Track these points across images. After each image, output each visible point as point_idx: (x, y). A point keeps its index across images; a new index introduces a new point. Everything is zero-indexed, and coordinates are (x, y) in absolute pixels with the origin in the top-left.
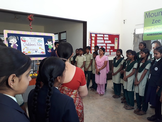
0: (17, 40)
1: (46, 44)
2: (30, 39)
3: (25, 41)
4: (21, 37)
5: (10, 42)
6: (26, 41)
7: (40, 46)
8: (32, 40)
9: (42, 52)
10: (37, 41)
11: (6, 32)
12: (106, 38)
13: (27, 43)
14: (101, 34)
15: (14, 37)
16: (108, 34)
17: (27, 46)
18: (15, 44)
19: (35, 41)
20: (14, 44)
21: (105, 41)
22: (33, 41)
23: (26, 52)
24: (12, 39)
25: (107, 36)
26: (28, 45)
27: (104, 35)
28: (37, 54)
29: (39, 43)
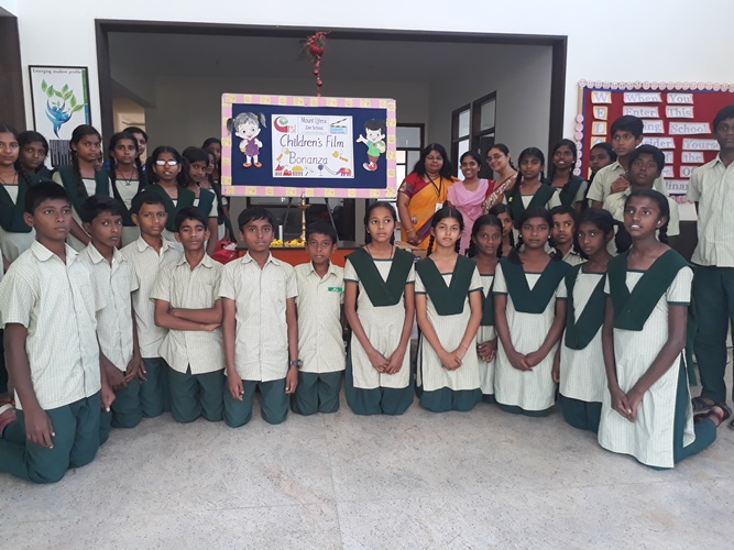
0: (261, 126)
1: (358, 141)
2: (303, 120)
3: (285, 129)
4: (274, 117)
6: (291, 130)
7: (338, 149)
8: (309, 125)
9: (342, 170)
10: (327, 129)
11: (228, 100)
12: (680, 108)
13: (293, 137)
14: (650, 90)
15: (252, 117)
16: (689, 91)
17: (291, 148)
18: (253, 139)
19: (321, 128)
20: (250, 139)
21: (672, 124)
22: (312, 130)
23: (286, 168)
24: (245, 122)
25: (689, 98)
26: (296, 143)
27: (664, 93)
28: (325, 174)
29: (334, 135)
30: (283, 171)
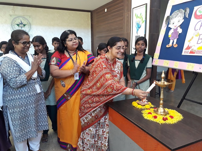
3: (201, 17)
4: (196, 8)
5: (169, 26)
11: (171, 4)
15: (181, 12)
18: (177, 28)
20: (175, 28)
23: (192, 48)
24: (176, 17)
30: (190, 51)
